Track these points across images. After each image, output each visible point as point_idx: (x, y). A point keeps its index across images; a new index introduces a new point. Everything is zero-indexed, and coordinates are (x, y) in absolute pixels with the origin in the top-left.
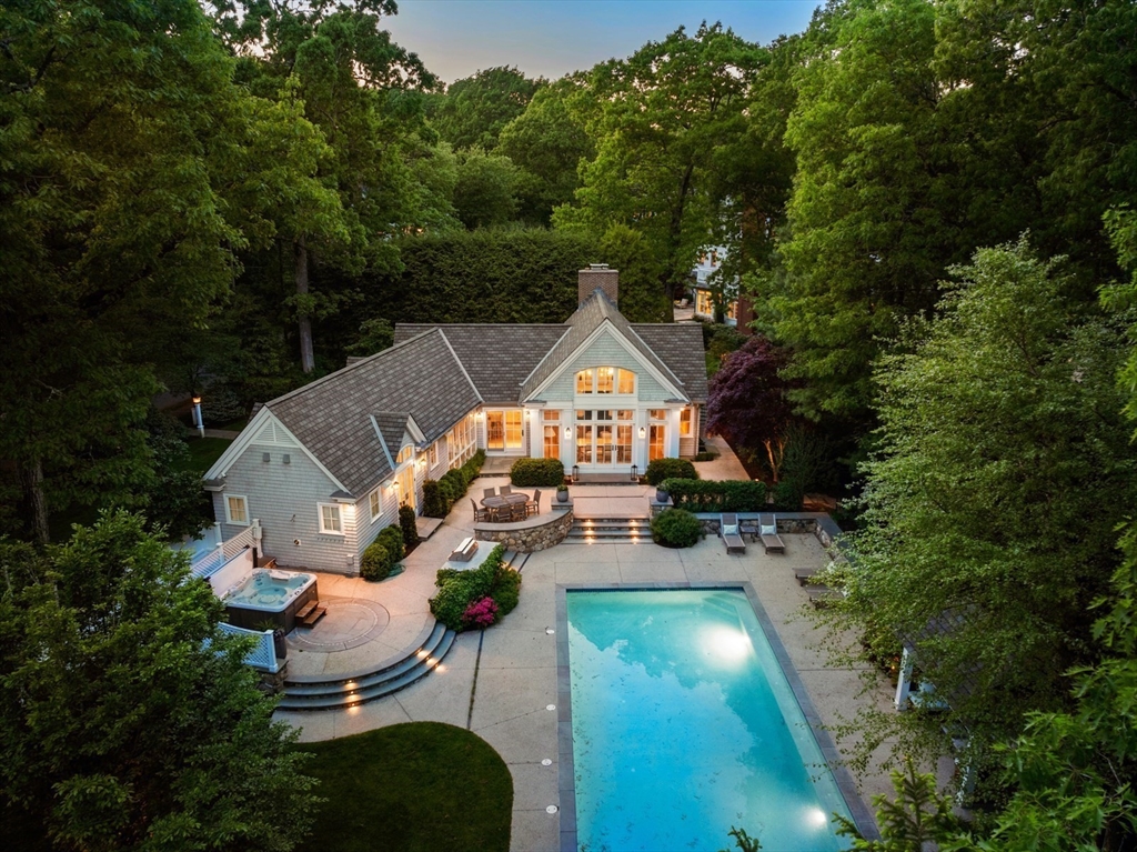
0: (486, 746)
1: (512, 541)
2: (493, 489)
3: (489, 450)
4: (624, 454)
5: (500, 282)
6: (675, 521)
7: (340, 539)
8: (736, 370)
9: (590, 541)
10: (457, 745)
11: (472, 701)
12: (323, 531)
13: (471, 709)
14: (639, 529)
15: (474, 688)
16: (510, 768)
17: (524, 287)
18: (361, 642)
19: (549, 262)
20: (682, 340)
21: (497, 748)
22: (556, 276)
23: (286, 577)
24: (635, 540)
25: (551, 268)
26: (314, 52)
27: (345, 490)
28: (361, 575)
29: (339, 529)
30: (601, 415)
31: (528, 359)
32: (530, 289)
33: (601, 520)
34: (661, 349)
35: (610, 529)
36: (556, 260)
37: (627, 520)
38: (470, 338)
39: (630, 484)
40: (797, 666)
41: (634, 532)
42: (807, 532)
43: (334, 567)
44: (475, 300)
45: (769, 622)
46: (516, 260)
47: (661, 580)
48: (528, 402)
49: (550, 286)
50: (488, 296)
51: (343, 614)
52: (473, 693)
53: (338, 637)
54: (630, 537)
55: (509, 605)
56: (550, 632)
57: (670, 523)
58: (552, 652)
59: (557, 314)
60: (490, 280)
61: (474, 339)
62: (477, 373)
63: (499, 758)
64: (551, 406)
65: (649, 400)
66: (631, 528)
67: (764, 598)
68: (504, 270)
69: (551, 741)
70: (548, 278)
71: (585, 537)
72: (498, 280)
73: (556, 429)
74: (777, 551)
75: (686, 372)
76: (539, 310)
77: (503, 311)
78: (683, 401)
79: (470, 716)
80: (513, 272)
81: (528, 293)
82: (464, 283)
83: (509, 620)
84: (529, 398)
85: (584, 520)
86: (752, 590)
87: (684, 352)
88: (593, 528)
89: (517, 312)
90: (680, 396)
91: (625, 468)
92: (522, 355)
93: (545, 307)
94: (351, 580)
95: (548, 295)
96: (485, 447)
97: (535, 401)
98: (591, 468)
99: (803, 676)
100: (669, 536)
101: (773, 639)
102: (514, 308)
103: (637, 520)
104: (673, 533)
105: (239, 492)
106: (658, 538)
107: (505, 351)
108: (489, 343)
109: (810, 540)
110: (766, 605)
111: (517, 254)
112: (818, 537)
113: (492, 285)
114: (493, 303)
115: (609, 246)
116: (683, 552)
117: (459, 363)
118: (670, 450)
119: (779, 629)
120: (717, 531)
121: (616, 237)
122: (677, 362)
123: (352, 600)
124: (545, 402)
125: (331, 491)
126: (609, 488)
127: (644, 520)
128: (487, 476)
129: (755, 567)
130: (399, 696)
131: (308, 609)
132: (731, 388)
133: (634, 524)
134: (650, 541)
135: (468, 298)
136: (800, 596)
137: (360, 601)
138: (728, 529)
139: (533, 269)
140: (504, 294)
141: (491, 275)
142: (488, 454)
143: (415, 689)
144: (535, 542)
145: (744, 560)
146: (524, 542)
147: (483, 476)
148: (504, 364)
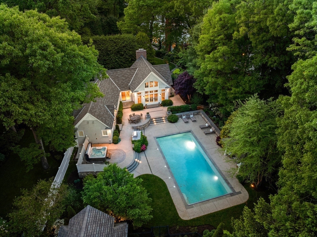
0: (157, 177)
1: (140, 128)
2: (131, 115)
3: (122, 101)
4: (156, 100)
5: (112, 51)
6: (173, 117)
7: (108, 137)
8: (182, 81)
9: (155, 124)
10: (152, 178)
11: (150, 168)
12: (103, 135)
13: (151, 170)
14: (165, 119)
15: (149, 165)
16: (164, 180)
17: (118, 52)
18: (123, 159)
19: (123, 45)
20: (165, 69)
21: (159, 177)
22: (126, 48)
23: (100, 148)
24: (165, 122)
25: (125, 46)
26: (64, 3)
27: (109, 127)
28: (113, 143)
29: (107, 135)
30: (150, 92)
31: (129, 78)
32: (120, 53)
33: (156, 118)
34: (160, 72)
35: (159, 120)
36: (126, 44)
37: (162, 118)
38: (113, 73)
39: (158, 107)
40: (206, 149)
41: (164, 120)
42: (199, 114)
43: (106, 142)
44: (106, 56)
45: (198, 139)
46: (115, 44)
47: (174, 132)
48: (134, 92)
49: (125, 51)
50: (109, 55)
51: (115, 154)
52: (149, 166)
53: (117, 159)
54: (163, 121)
55: (147, 145)
56: (158, 149)
57: (172, 118)
58: (160, 154)
59: (128, 59)
60: (109, 51)
61: (115, 74)
62: (117, 83)
63: (161, 179)
64: (139, 92)
65: (162, 88)
66: (163, 119)
67: (195, 133)
68: (113, 47)
69: (168, 173)
70: (125, 49)
71: (154, 123)
72: (111, 51)
73: (140, 96)
74: (195, 121)
75: (167, 77)
76: (123, 58)
77: (114, 59)
78: (169, 87)
79: (151, 171)
80: (115, 48)
81: (120, 54)
82: (102, 52)
83: (148, 147)
84: (135, 91)
85: (153, 119)
86: (193, 132)
87: (165, 72)
88: (155, 121)
89: (117, 59)
90: (168, 86)
91: (157, 102)
92: (128, 77)
93: (125, 57)
94: (111, 144)
95: (125, 53)
96: (121, 101)
97: (136, 91)
98: (149, 103)
99: (207, 151)
100: (172, 121)
101: (200, 143)
102: (117, 58)
103: (164, 117)
104: (172, 120)
105: (81, 130)
106: (170, 121)
107: (123, 76)
108: (119, 75)
109: (200, 116)
110: (196, 135)
111: (115, 43)
112: (201, 115)
113: (110, 52)
114: (111, 57)
115: (139, 39)
116: (175, 123)
117: (112, 81)
118: (166, 98)
119: (201, 141)
120: (181, 117)
121: (140, 36)
122: (164, 75)
123: (114, 150)
124: (138, 91)
125: (105, 128)
126: (154, 108)
127: (165, 117)
128: (125, 109)
129: (191, 126)
130: (136, 170)
131: (108, 155)
132: (181, 85)
133: (163, 118)
134: (168, 122)
135: (104, 56)
136: (202, 132)
137: (116, 150)
138: (184, 117)
139: (120, 47)
140: (113, 54)
141: (109, 49)
142: (122, 102)
143: (138, 167)
144: (145, 127)
145: (188, 124)
146: (143, 128)
147: (124, 109)
148: (124, 80)
